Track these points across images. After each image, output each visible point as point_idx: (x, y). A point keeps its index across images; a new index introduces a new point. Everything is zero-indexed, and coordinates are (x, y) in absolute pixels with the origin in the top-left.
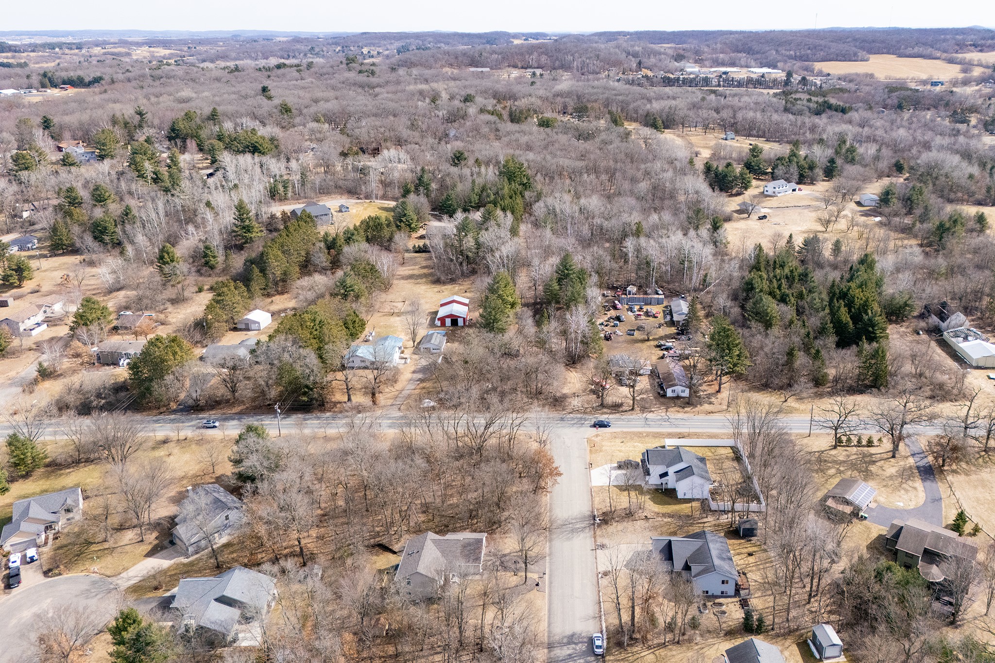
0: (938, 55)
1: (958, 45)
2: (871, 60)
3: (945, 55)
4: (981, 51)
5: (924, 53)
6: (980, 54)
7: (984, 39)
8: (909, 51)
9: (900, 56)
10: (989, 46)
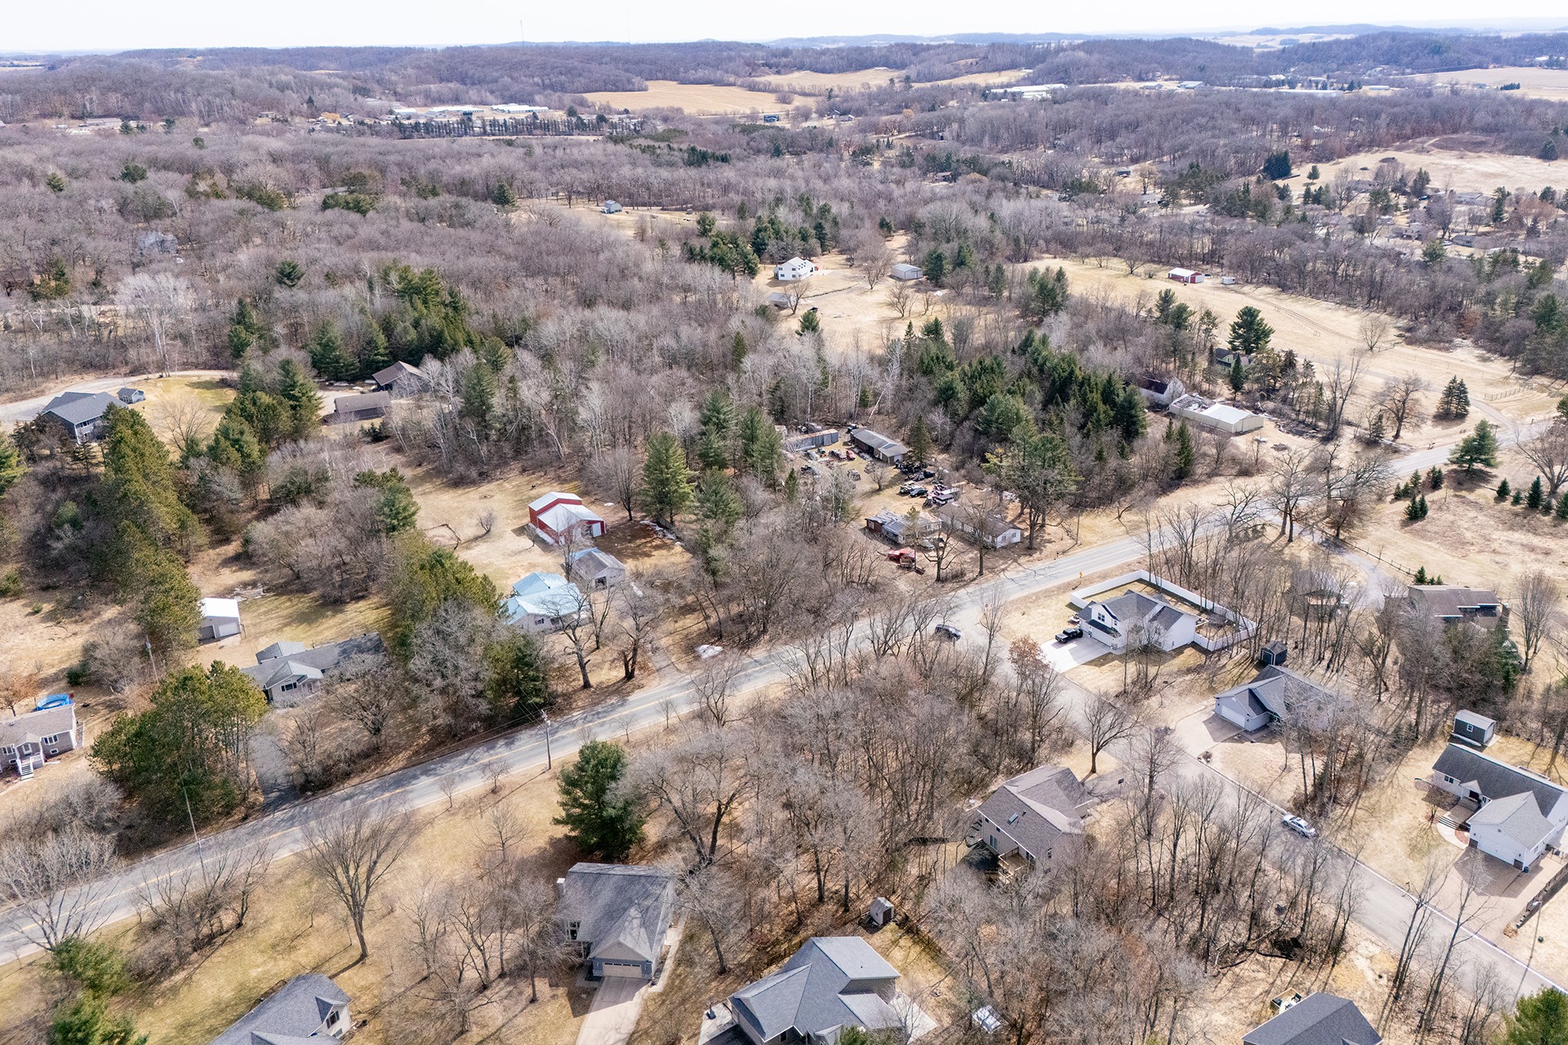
0: (732, 79)
1: (748, 65)
2: (651, 90)
3: (740, 81)
4: (778, 73)
5: (712, 77)
6: (778, 77)
7: (775, 55)
8: (692, 74)
9: (683, 82)
10: (785, 66)
